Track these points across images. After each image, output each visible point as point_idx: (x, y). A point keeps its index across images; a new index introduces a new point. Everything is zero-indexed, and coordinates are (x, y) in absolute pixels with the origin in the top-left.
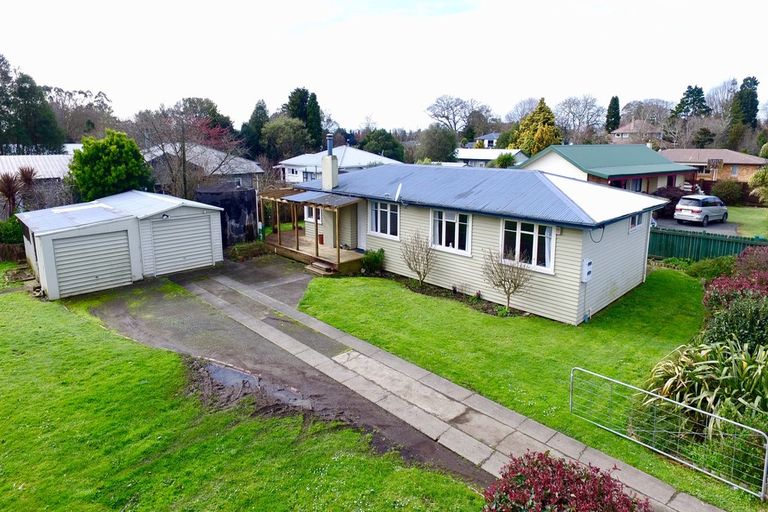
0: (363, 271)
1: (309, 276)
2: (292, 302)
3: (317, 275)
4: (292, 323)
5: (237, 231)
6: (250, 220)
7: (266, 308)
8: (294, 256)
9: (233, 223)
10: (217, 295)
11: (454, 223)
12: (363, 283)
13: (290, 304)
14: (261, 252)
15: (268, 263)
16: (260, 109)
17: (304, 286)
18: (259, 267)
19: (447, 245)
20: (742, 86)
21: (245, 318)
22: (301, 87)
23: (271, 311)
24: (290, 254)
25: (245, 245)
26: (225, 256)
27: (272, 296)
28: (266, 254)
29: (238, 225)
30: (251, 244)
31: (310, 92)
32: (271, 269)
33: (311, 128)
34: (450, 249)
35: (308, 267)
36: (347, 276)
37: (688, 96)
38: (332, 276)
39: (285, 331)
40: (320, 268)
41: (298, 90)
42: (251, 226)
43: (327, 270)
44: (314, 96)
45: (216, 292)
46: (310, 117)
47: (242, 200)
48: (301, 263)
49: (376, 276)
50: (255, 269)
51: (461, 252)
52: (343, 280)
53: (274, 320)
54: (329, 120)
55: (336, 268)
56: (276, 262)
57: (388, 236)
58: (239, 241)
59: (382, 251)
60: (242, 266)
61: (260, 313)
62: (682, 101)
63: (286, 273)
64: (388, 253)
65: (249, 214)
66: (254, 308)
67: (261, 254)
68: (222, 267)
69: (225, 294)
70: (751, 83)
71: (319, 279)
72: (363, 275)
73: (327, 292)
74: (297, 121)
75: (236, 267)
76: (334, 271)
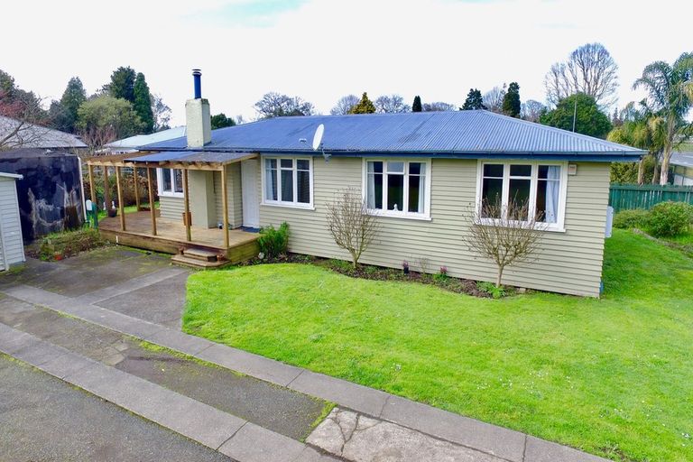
0: (261, 255)
1: (182, 271)
2: (169, 319)
3: (195, 268)
4: (182, 362)
5: (51, 216)
6: (71, 199)
7: (117, 337)
8: (149, 244)
9: (42, 204)
10: (11, 325)
11: (402, 176)
12: (270, 273)
13: (164, 323)
14: (92, 243)
15: (107, 259)
16: (75, 87)
17: (180, 287)
18: (92, 265)
19: (390, 207)
20: (509, 90)
21: (77, 366)
22: (125, 66)
23: (130, 343)
24: (142, 243)
25: (66, 235)
26: (28, 254)
27: (127, 312)
28: (101, 245)
29: (51, 208)
30: (75, 233)
31: (137, 72)
32: (114, 266)
33: (140, 111)
34: (395, 213)
35: (177, 258)
36: (240, 264)
37: (471, 97)
38: (219, 267)
39: (174, 385)
40: (198, 258)
41: (122, 69)
42: (73, 209)
43: (210, 259)
44: (141, 77)
45: (8, 318)
46: (138, 99)
47: (57, 171)
48: (164, 253)
49: (282, 261)
50: (86, 268)
51: (413, 215)
52: (238, 271)
53: (140, 362)
54: (160, 105)
55: (224, 254)
56: (120, 256)
57: (295, 204)
58: (54, 230)
59: (286, 226)
60: (61, 267)
61: (110, 351)
62: (467, 101)
63: (142, 270)
64: (293, 228)
65: (69, 190)
66: (94, 340)
67: (94, 247)
68: (22, 272)
69: (28, 320)
70: (514, 87)
71: (199, 274)
72: (262, 262)
73: (222, 293)
74: (123, 102)
75: (49, 269)
76: (223, 259)
